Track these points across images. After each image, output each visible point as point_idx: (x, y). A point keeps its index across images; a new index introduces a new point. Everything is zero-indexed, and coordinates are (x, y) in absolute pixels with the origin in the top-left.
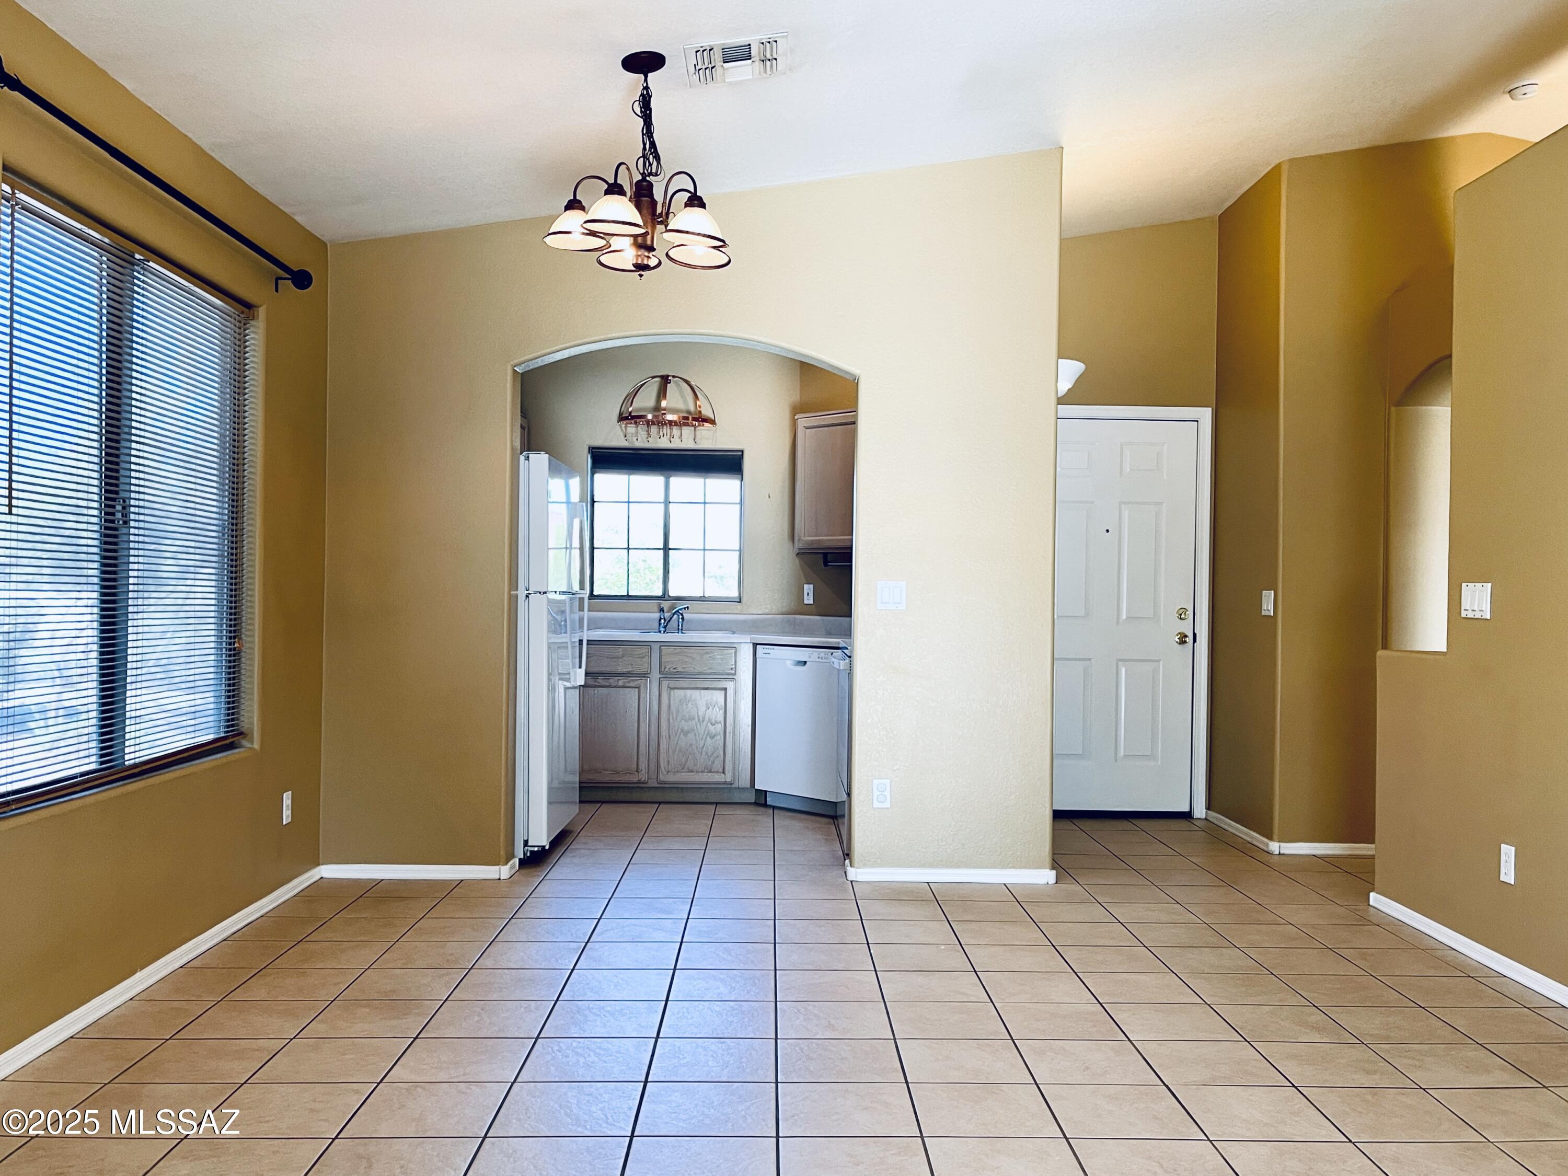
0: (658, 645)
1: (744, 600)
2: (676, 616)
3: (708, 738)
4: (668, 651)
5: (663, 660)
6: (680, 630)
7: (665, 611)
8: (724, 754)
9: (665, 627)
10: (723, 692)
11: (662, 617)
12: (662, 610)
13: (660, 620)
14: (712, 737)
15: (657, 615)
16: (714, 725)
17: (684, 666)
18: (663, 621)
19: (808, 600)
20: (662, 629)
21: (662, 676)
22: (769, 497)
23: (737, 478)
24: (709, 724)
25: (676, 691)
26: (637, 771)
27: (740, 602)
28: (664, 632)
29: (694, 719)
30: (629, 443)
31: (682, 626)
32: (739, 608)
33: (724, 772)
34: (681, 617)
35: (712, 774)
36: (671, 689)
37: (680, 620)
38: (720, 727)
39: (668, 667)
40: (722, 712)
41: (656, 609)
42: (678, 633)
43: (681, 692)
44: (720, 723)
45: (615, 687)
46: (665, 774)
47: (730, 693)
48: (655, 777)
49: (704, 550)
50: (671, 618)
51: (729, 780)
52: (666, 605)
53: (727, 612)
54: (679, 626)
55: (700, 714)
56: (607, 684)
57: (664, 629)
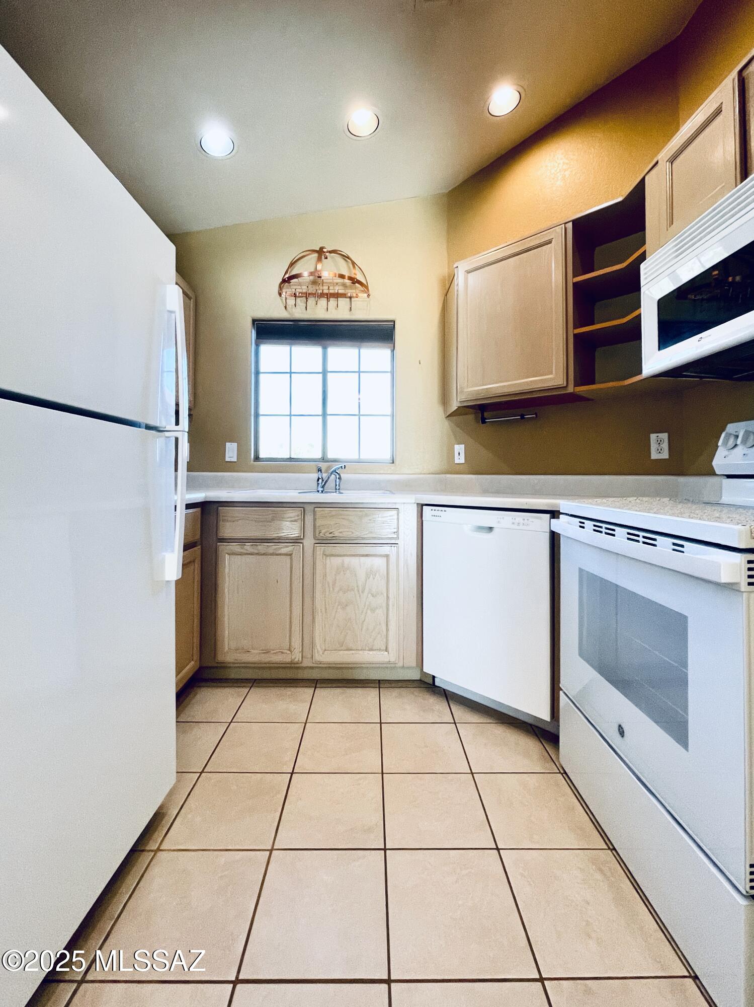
0: (312, 507)
1: (397, 462)
2: (333, 476)
3: (369, 612)
4: (323, 512)
5: (317, 525)
6: (337, 489)
7: (323, 471)
8: (387, 630)
9: (323, 487)
10: (385, 559)
11: (320, 477)
12: (320, 470)
13: (318, 480)
14: (373, 610)
15: (315, 476)
16: (376, 596)
17: (340, 530)
18: (320, 480)
19: (460, 459)
20: (320, 489)
21: (317, 542)
22: (420, 363)
23: (389, 348)
24: (370, 595)
25: (332, 558)
26: (290, 650)
27: (393, 463)
28: (322, 492)
29: (353, 590)
30: (290, 314)
31: (339, 486)
32: (393, 468)
33: (386, 650)
34: (338, 477)
35: (374, 652)
36: (327, 556)
37: (338, 480)
38: (381, 600)
39: (323, 531)
40: (383, 582)
41: (315, 470)
42: (336, 492)
43: (339, 559)
44: (382, 594)
45: (264, 554)
46: (321, 653)
47: (393, 559)
48: (310, 656)
49: (359, 415)
50: (329, 478)
51: (393, 660)
52: (323, 466)
53: (382, 472)
54: (336, 485)
55: (360, 584)
56: (256, 551)
57: (322, 489)
